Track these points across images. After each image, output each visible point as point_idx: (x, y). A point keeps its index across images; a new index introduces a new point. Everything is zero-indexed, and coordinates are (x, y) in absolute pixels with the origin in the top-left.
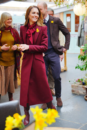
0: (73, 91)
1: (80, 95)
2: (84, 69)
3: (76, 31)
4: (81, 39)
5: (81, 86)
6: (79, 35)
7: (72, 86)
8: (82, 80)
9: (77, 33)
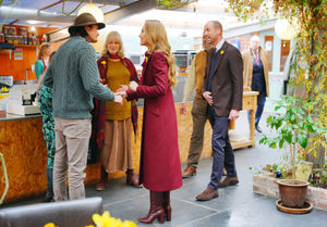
0: (255, 188)
1: (269, 198)
2: (278, 144)
3: (282, 69)
4: (288, 86)
5: (274, 179)
6: (286, 78)
7: (255, 179)
8: (275, 167)
9: (282, 73)
